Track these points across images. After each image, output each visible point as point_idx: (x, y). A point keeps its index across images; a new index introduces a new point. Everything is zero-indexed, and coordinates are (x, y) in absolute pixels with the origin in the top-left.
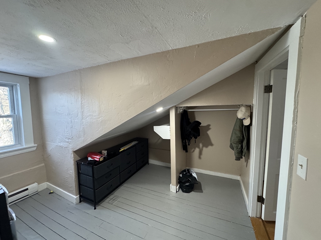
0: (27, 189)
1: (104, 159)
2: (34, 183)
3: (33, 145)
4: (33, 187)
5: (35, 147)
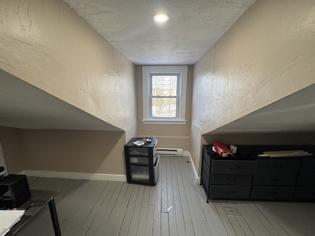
0: (176, 151)
1: (228, 156)
2: (181, 148)
3: (184, 120)
4: (180, 151)
5: (185, 122)
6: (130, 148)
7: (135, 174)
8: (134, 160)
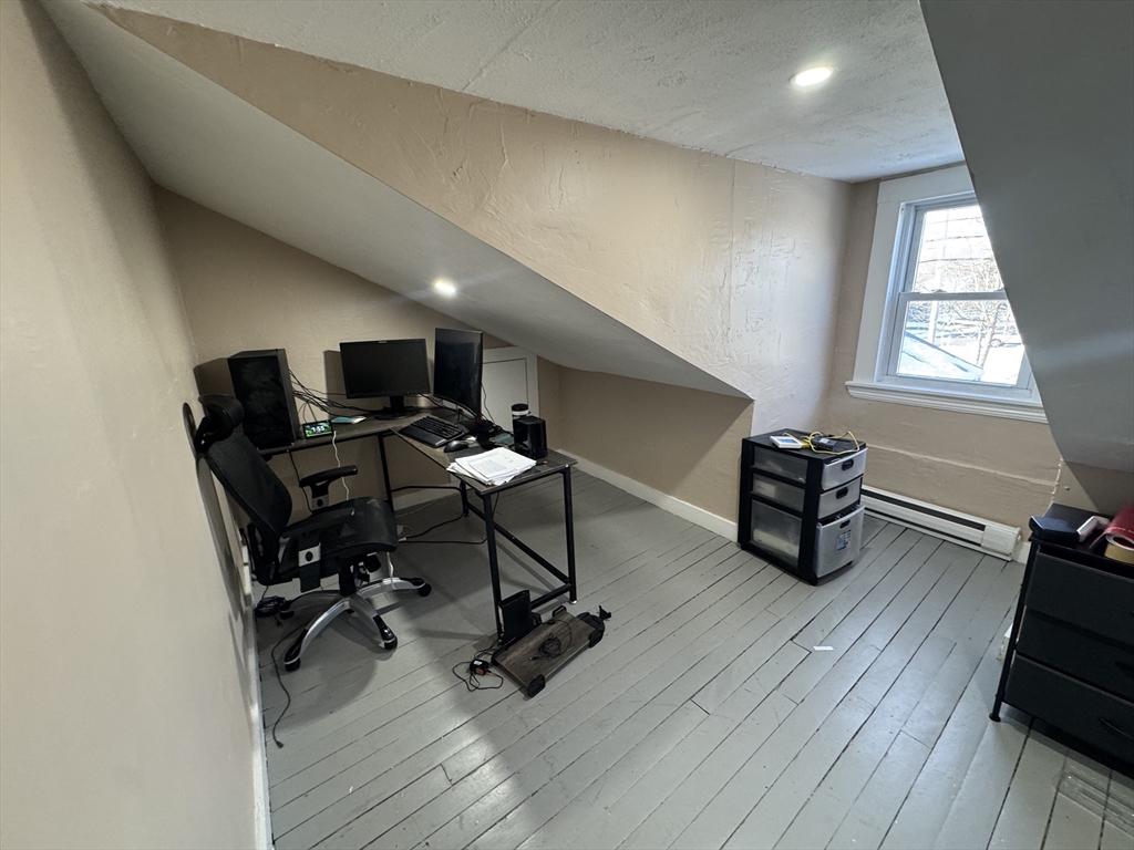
0: (982, 527)
4: (997, 531)
6: (757, 449)
7: (765, 530)
8: (767, 489)
